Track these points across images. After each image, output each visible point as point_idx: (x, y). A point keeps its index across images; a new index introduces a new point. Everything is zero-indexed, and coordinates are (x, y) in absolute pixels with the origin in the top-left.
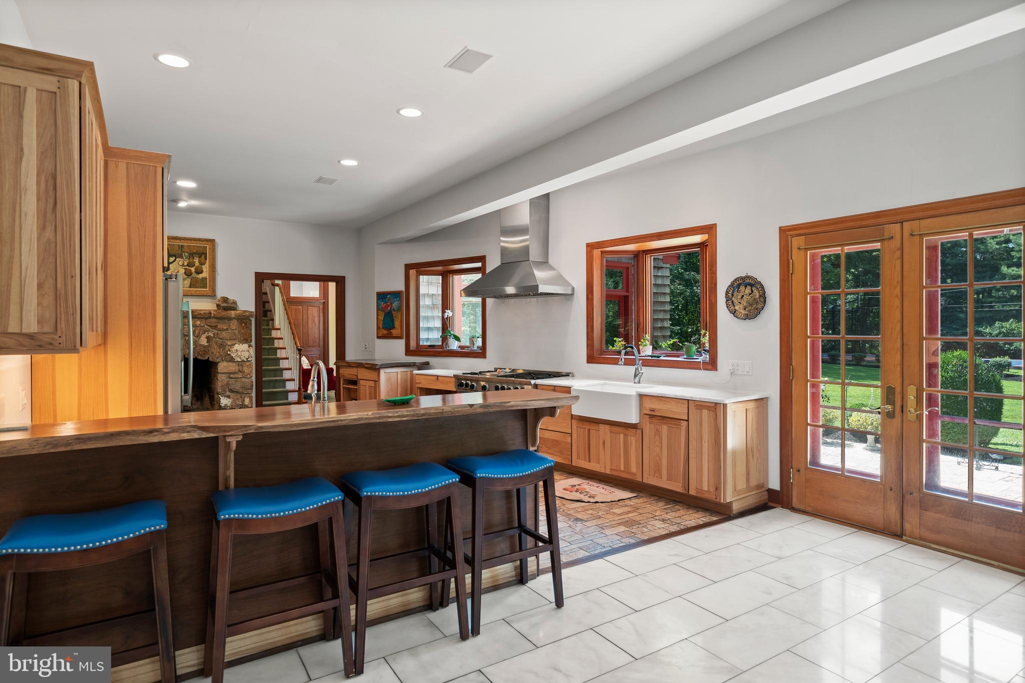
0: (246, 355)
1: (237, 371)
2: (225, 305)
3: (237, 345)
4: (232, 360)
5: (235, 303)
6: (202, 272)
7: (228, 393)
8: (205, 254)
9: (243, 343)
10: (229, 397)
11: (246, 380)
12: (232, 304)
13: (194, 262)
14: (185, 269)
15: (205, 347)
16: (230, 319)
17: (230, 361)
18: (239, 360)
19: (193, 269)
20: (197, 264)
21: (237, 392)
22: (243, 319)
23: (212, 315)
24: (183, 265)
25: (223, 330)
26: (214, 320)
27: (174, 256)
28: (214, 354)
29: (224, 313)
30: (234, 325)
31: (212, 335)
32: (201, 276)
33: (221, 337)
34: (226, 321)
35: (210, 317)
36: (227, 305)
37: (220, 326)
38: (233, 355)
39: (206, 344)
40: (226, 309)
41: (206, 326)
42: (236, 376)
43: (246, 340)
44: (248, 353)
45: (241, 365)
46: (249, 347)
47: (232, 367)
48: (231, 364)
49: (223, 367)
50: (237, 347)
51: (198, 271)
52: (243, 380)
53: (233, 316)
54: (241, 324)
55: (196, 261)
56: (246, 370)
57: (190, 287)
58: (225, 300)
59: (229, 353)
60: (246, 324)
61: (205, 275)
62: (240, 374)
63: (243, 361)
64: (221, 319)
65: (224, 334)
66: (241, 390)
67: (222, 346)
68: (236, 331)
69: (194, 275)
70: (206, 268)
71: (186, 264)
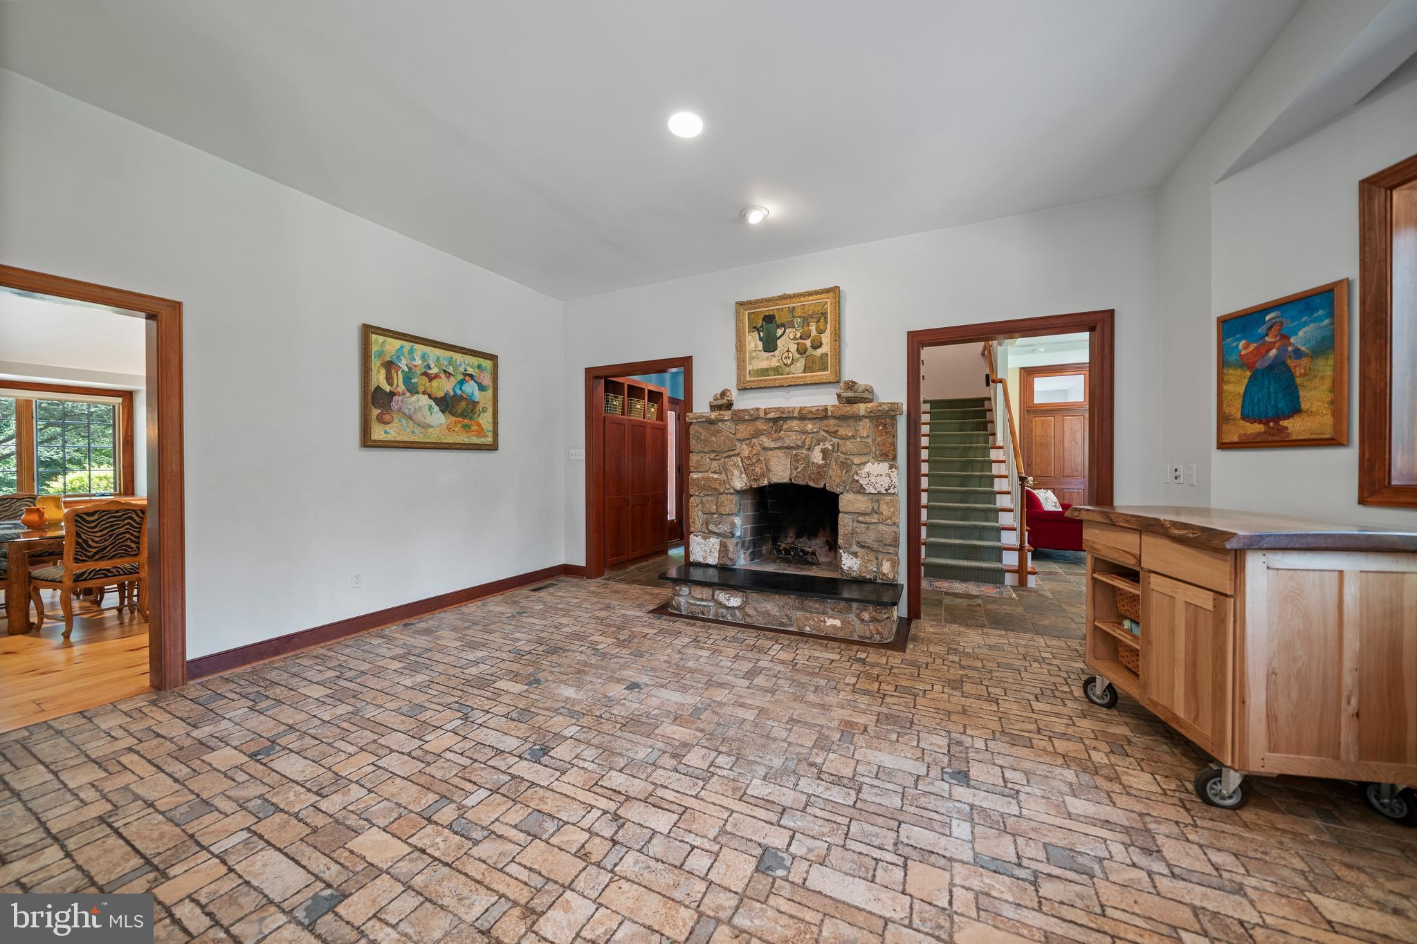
0: (886, 482)
1: (869, 510)
2: (850, 394)
3: (869, 464)
4: (861, 490)
5: (869, 390)
6: (820, 345)
7: (855, 548)
8: (824, 314)
9: (879, 461)
10: (855, 554)
11: (885, 528)
12: (863, 392)
13: (810, 331)
14: (798, 344)
15: (819, 466)
16: (858, 418)
17: (858, 492)
18: (873, 491)
19: (808, 343)
20: (814, 333)
21: (869, 548)
22: (884, 418)
23: (830, 414)
24: (795, 339)
25: (846, 438)
26: (833, 422)
27: (783, 325)
28: (833, 481)
29: (849, 409)
30: (865, 428)
31: (830, 448)
32: (819, 352)
33: (843, 449)
34: (852, 422)
35: (826, 417)
36: (854, 395)
37: (842, 432)
38: (863, 482)
39: (821, 462)
40: (850, 401)
41: (822, 433)
42: (868, 519)
43: (888, 456)
44: (887, 480)
45: (878, 501)
46: (891, 467)
47: (862, 503)
48: (859, 497)
49: (847, 502)
50: (869, 467)
51: (817, 345)
52: (881, 527)
53: (862, 412)
54: (877, 426)
55: (813, 327)
56: (885, 510)
57: (804, 372)
58: (851, 385)
59: (856, 478)
60: (885, 426)
61: (825, 349)
62: (876, 516)
63: (879, 493)
64: (843, 418)
65: (849, 446)
66: (875, 546)
67: (846, 466)
68: (869, 440)
69: (810, 351)
70: (826, 338)
71: (798, 336)
